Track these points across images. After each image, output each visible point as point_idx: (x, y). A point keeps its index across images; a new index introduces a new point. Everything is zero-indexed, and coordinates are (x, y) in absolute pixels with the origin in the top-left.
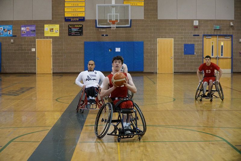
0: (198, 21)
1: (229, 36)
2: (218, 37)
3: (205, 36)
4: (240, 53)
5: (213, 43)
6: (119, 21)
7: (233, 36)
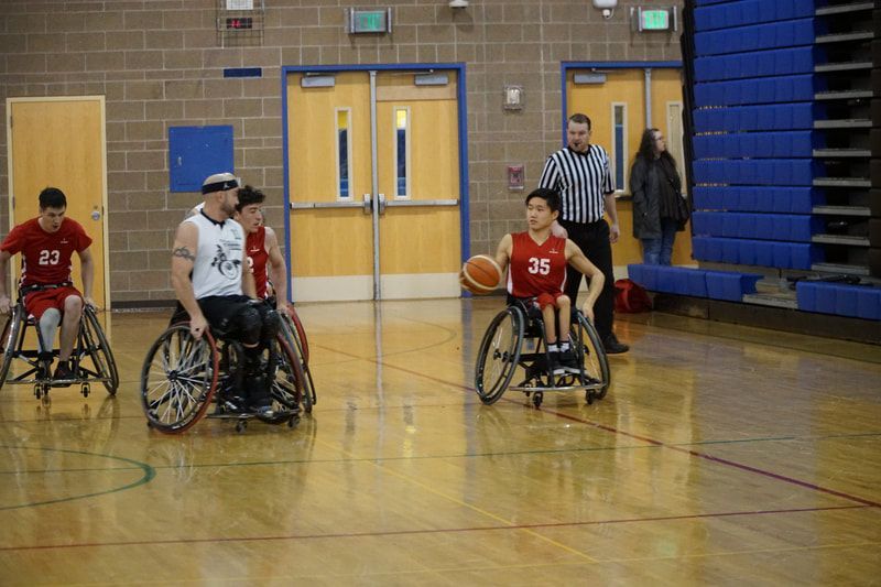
1: (440, 70)
2: (373, 79)
3: (293, 73)
4: (510, 170)
5: (342, 113)
7: (468, 73)
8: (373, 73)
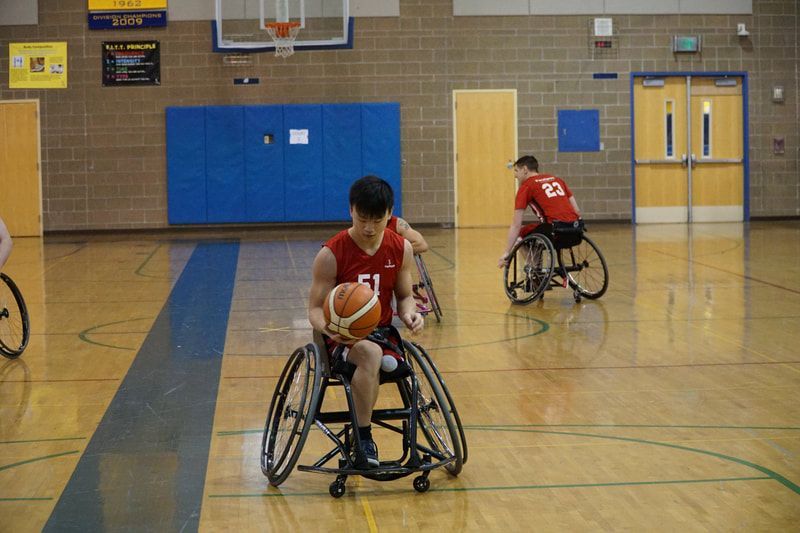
0: (609, 21)
1: (731, 76)
2: (689, 82)
3: (638, 77)
4: (775, 141)
5: (669, 103)
6: (303, 26)
7: (749, 78)
8: (689, 78)
